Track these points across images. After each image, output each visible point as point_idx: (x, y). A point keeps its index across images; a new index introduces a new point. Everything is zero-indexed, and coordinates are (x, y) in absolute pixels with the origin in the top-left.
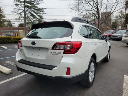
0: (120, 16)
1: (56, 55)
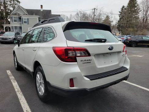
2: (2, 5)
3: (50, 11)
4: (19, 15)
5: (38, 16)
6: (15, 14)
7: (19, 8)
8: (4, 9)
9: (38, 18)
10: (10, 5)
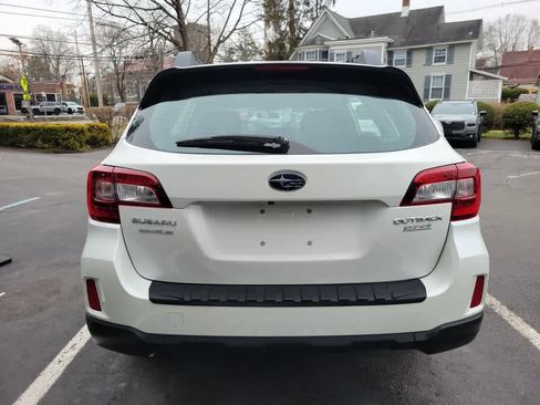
0: (241, 48)
1: (422, 228)
2: (283, 19)
3: (440, 10)
4: (322, 44)
5: (386, 38)
6: (313, 42)
7: (327, 19)
8: (288, 29)
9: (384, 45)
10: (306, 13)
